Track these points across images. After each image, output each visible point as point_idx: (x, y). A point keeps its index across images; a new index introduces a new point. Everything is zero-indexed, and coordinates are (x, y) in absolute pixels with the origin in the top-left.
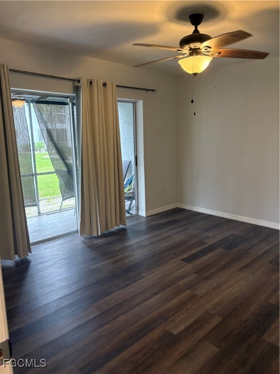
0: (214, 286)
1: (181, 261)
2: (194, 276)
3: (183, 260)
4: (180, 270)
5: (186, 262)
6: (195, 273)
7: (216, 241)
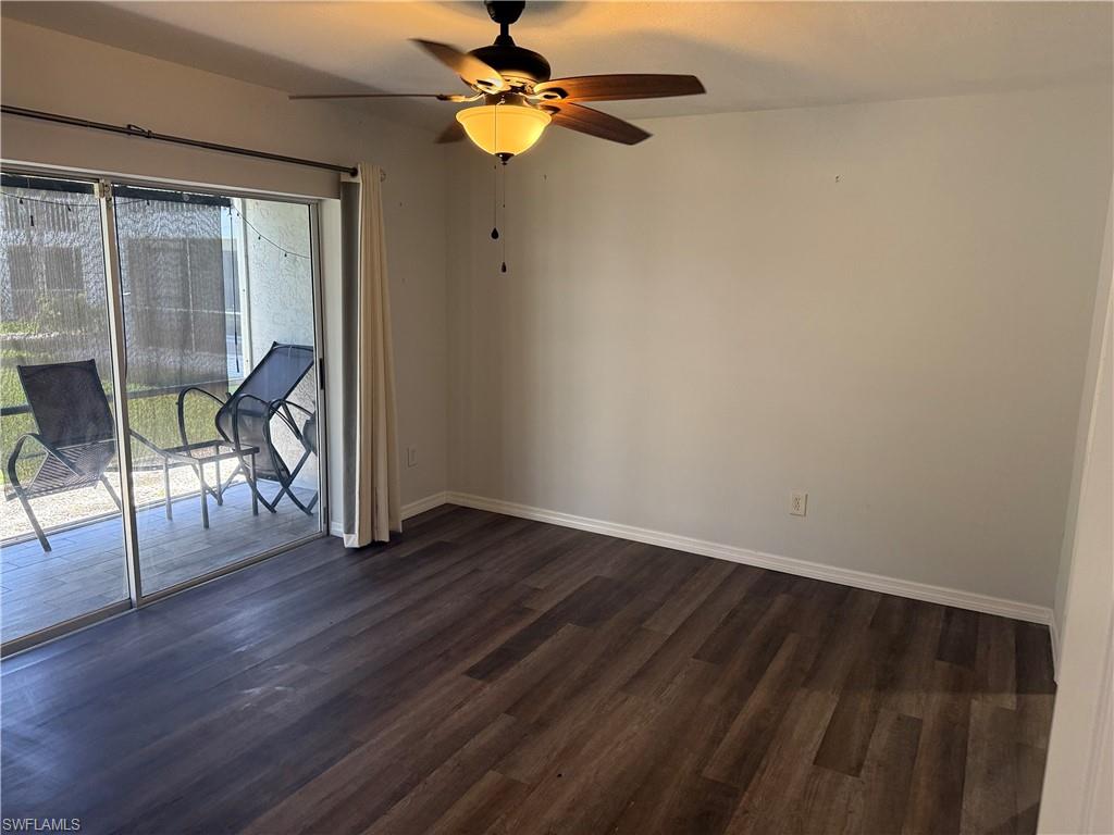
0: (562, 746)
1: (466, 678)
2: (506, 720)
3: (471, 672)
4: (466, 708)
5: (480, 679)
6: (508, 712)
7: (555, 602)
